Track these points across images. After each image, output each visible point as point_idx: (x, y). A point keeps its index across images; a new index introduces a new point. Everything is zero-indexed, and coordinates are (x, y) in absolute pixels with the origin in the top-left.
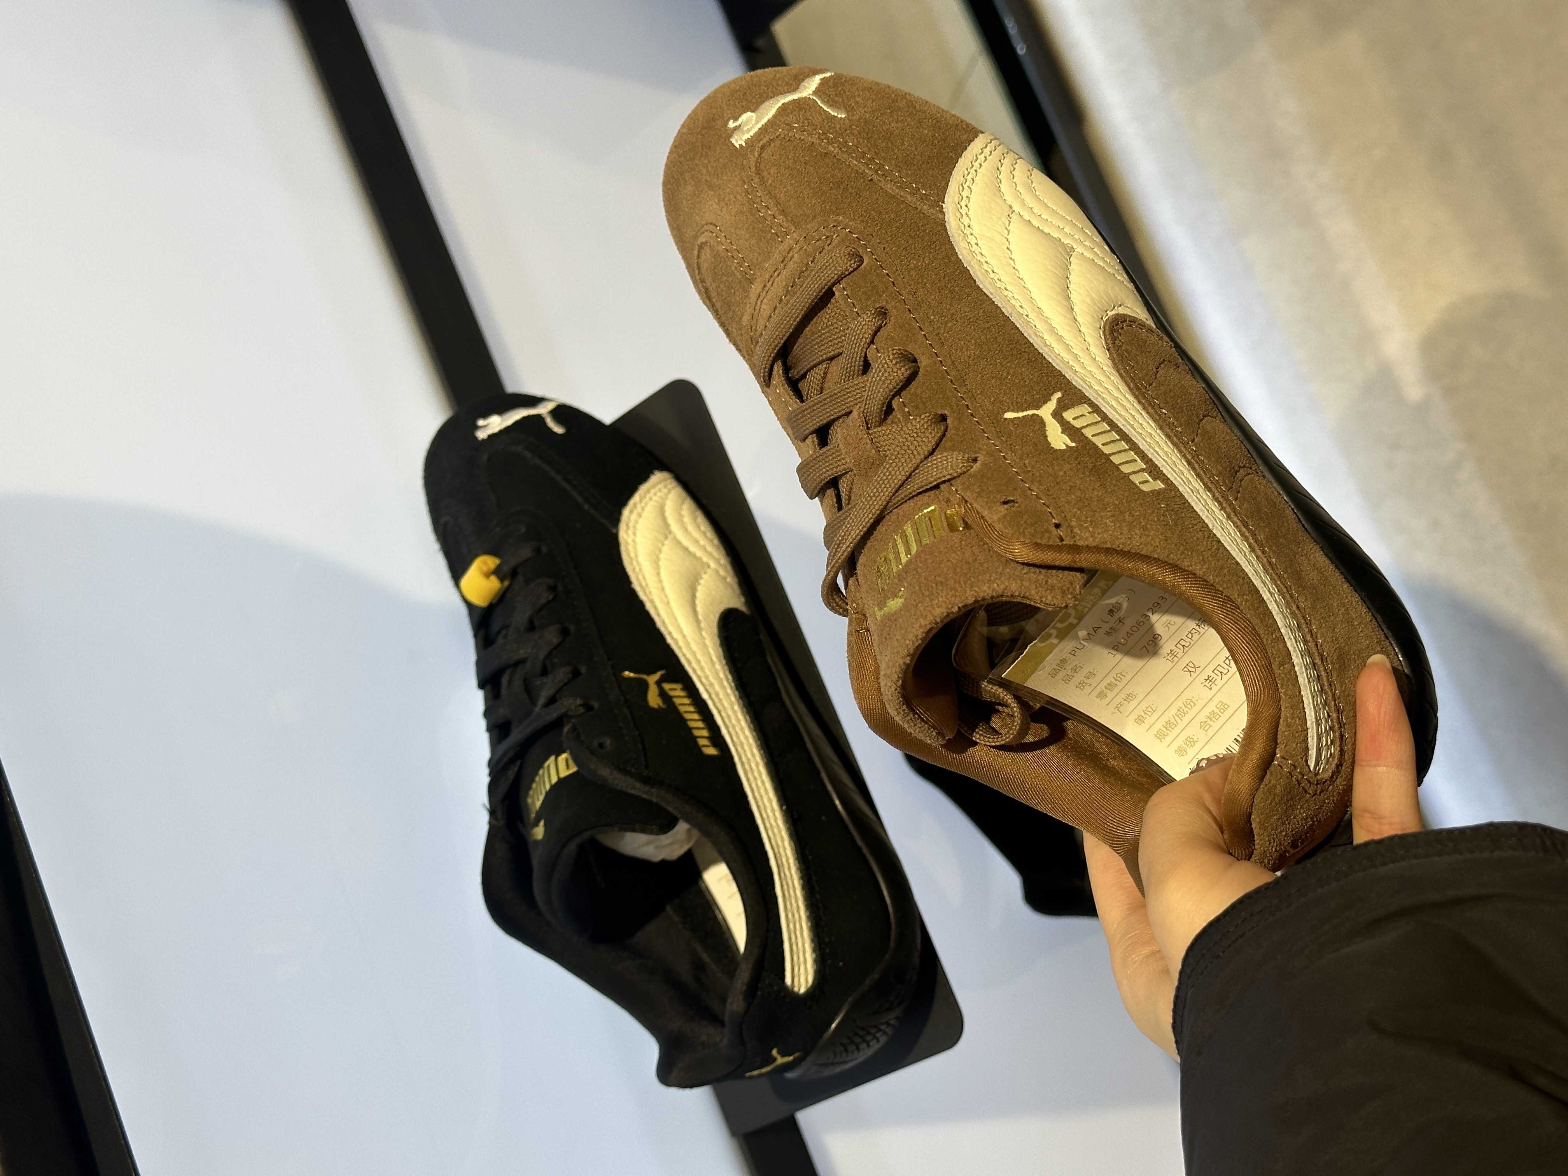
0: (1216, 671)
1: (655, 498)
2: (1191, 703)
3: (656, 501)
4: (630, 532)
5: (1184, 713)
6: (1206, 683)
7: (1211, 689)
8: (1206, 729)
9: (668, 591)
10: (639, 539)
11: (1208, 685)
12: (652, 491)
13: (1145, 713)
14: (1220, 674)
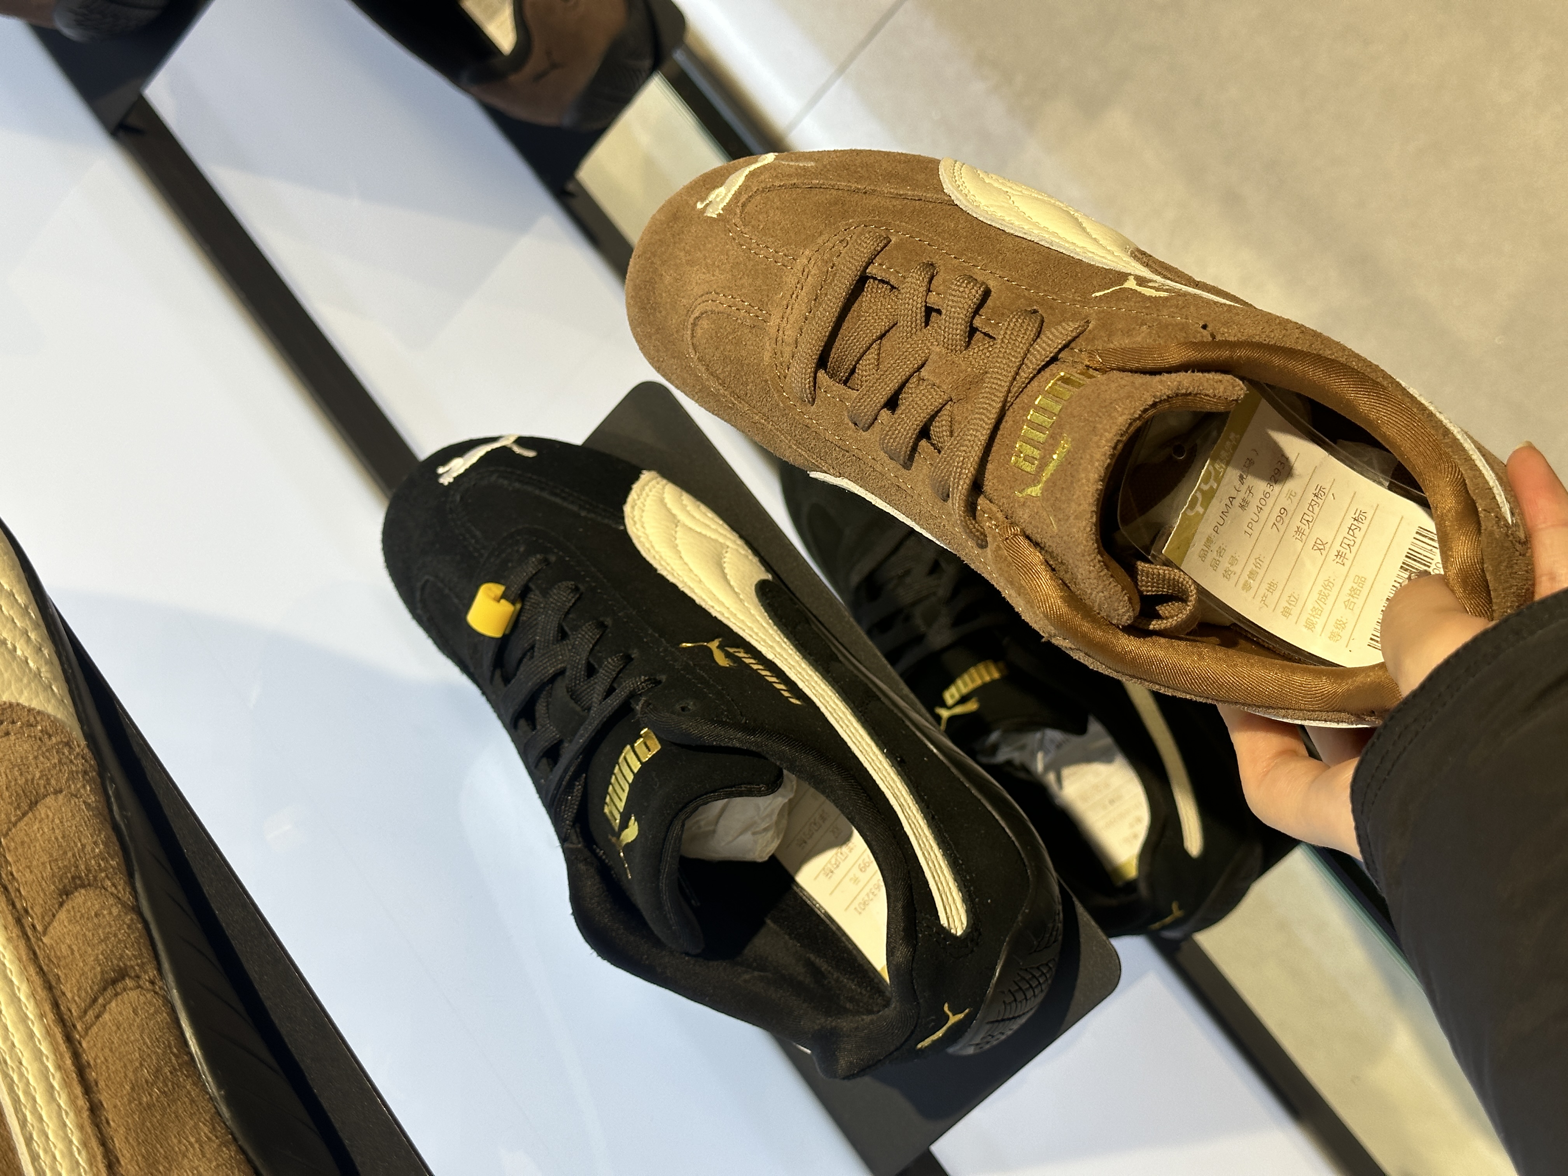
0: (1343, 545)
1: (650, 494)
2: (1330, 584)
3: (654, 496)
4: (638, 526)
5: (1325, 596)
6: (1337, 560)
7: (1344, 564)
8: (1351, 608)
9: (696, 571)
10: (649, 531)
11: (1340, 561)
12: (647, 488)
13: (1290, 604)
14: (1347, 547)
